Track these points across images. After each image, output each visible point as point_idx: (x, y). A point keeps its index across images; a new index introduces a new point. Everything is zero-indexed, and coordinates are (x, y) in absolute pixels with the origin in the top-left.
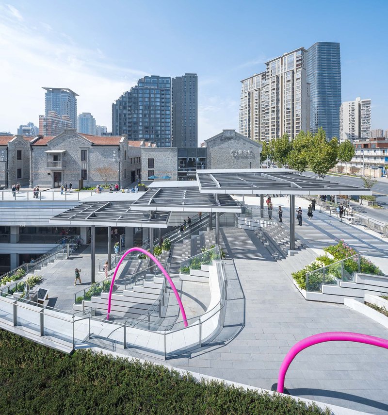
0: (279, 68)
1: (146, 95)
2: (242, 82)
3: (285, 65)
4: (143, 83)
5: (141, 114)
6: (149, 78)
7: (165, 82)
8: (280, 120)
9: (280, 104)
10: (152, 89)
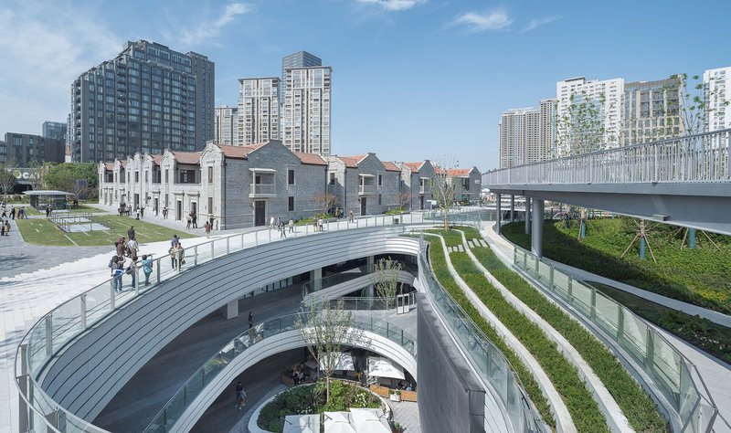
0: (303, 80)
1: (156, 78)
2: (242, 82)
3: (312, 79)
4: (143, 52)
5: (145, 109)
6: (150, 45)
7: (183, 62)
8: (305, 144)
9: (305, 124)
10: (159, 68)
